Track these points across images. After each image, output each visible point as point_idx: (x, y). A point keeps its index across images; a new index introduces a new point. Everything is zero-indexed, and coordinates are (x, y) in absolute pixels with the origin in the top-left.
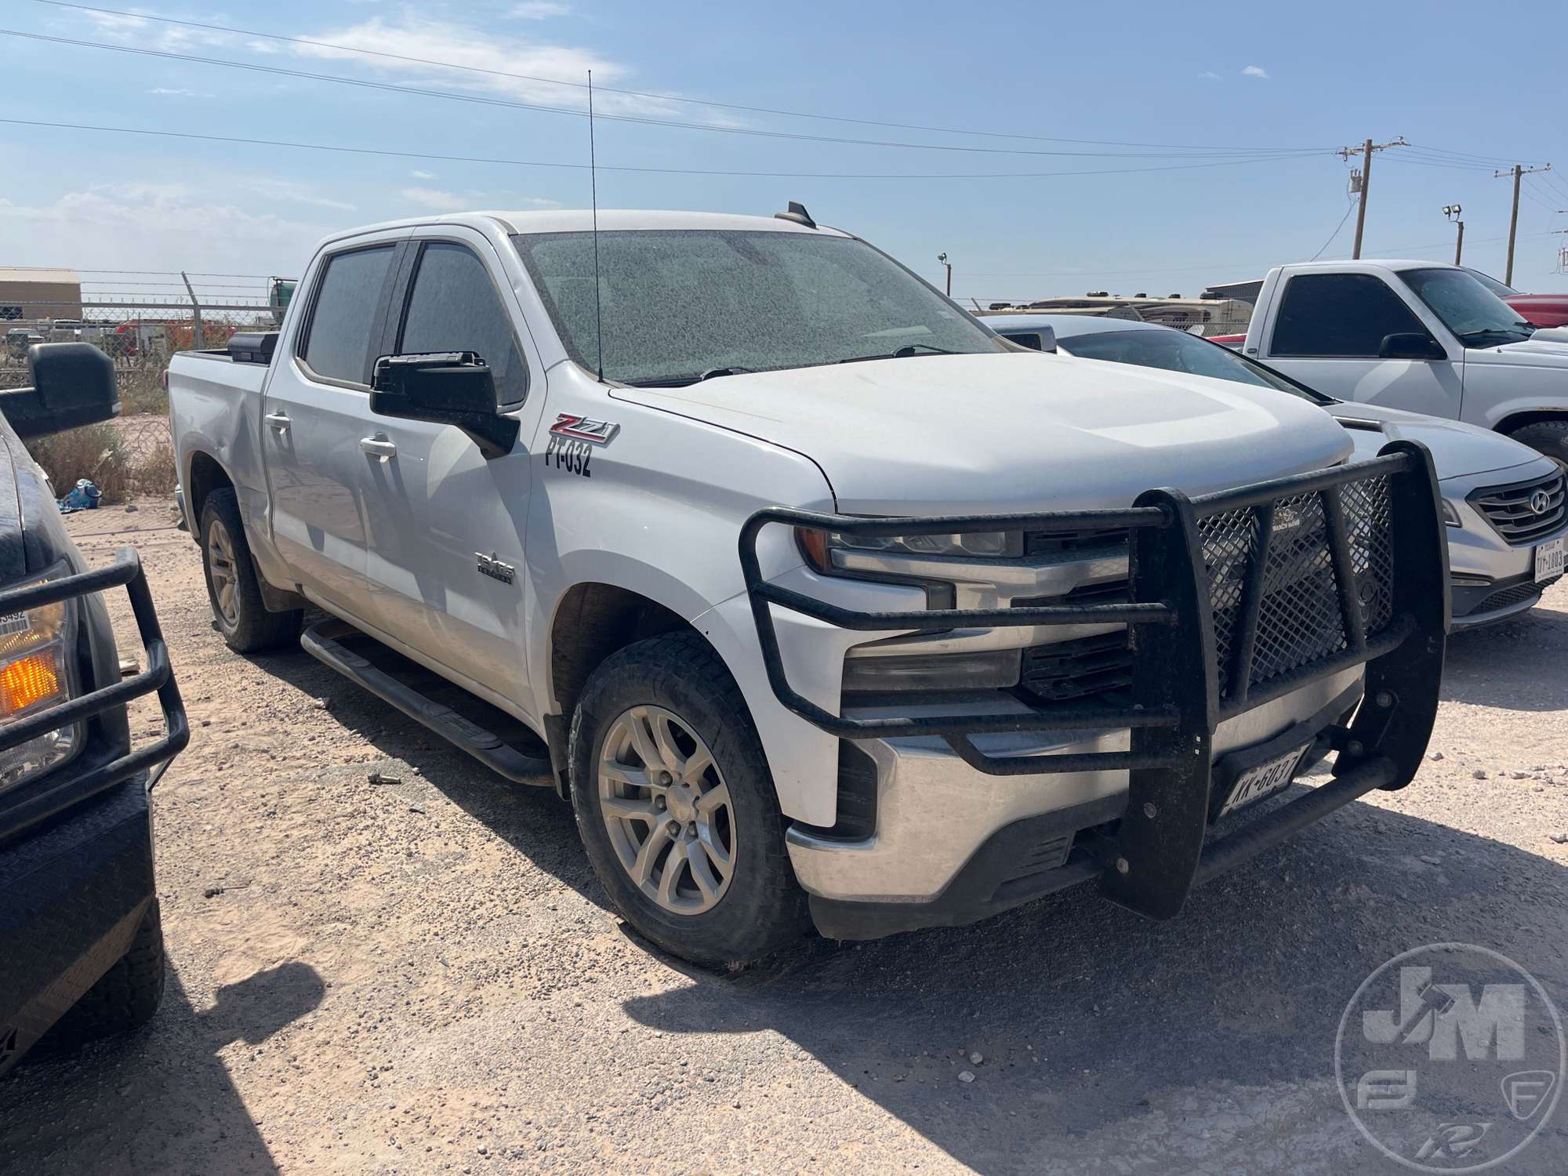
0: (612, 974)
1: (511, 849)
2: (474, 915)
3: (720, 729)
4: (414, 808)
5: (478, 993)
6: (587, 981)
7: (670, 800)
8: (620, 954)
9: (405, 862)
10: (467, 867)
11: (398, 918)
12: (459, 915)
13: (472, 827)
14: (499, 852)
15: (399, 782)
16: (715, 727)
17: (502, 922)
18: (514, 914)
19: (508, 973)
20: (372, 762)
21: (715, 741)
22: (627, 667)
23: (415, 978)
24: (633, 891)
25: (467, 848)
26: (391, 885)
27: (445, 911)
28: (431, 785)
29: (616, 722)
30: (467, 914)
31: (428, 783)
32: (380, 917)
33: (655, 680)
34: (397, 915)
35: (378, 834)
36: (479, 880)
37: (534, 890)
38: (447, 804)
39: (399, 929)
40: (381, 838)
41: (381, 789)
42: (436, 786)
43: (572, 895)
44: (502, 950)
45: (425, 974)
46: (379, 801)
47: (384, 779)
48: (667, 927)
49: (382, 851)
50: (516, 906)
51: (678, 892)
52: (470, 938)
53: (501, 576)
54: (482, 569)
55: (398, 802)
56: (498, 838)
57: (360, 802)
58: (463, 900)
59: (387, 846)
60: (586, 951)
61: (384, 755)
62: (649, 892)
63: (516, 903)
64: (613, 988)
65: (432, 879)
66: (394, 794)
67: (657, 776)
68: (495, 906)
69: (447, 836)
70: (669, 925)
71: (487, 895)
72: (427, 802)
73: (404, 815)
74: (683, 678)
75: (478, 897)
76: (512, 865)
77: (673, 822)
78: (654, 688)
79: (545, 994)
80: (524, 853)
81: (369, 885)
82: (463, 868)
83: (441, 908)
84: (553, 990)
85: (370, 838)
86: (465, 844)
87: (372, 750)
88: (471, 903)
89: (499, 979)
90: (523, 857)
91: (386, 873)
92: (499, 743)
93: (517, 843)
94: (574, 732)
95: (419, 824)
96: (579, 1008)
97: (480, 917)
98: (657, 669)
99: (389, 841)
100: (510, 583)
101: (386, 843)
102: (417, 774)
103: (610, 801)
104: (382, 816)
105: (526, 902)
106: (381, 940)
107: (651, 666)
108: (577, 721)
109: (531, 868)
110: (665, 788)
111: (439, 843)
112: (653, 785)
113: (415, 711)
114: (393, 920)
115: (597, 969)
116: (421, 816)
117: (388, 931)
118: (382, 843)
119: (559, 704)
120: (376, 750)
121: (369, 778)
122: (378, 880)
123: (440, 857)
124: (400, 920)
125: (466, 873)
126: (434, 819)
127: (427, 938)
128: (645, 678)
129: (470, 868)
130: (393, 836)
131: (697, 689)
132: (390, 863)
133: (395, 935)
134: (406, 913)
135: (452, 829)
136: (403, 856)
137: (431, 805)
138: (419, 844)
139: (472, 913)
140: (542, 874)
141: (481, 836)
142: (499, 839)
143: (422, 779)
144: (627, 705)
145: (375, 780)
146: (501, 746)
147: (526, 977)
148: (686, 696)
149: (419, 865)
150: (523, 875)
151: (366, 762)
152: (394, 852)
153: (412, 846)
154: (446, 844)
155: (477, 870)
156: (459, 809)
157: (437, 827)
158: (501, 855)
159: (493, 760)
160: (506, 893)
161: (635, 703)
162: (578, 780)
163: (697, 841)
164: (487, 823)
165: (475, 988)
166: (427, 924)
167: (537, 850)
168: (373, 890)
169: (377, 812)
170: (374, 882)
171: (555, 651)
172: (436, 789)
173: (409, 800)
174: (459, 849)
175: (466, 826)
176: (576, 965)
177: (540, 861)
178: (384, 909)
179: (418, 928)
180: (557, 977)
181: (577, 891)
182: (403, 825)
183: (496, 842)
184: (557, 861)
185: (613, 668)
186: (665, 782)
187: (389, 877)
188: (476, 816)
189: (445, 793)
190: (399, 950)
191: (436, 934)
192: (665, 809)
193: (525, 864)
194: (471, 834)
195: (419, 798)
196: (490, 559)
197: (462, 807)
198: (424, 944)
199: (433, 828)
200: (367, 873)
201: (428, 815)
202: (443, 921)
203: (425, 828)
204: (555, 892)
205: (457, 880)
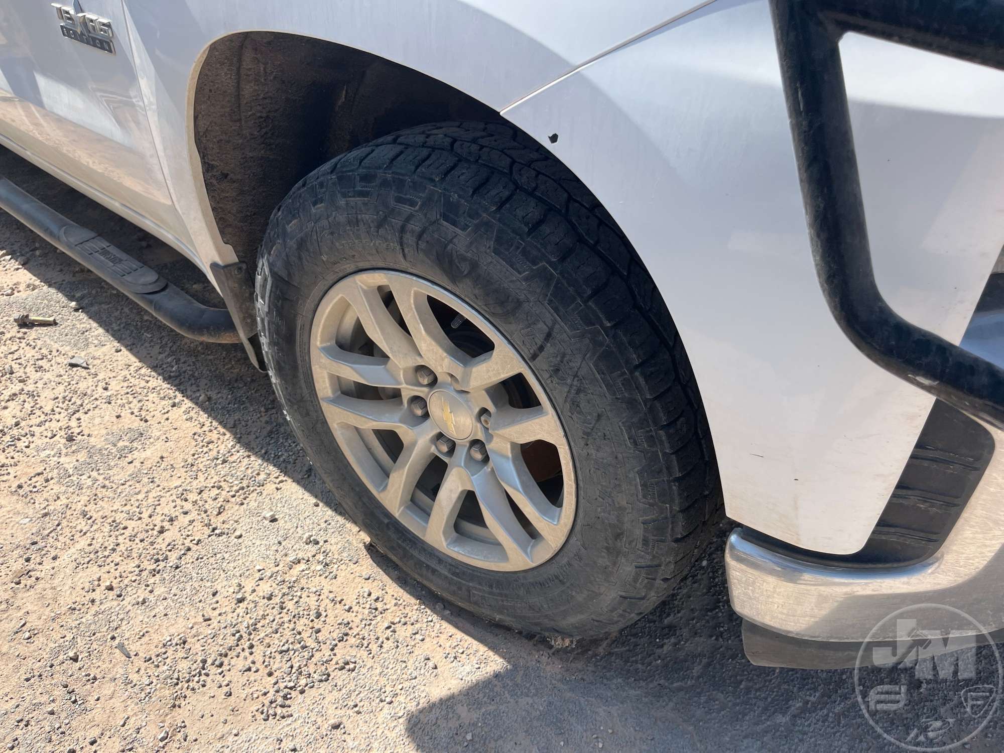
0: (374, 647)
1: (203, 417)
2: (162, 544)
3: (551, 329)
4: (73, 361)
5: (180, 715)
6: (342, 668)
7: (434, 408)
8: (379, 605)
9: (64, 451)
10: (148, 453)
11: (55, 558)
12: (141, 545)
13: (150, 384)
14: (189, 423)
15: (54, 323)
16: (541, 325)
17: (203, 552)
18: (219, 535)
19: (221, 665)
20: (23, 295)
21: (541, 348)
22: (342, 202)
23: (81, 690)
24: (386, 521)
25: (146, 421)
26: (45, 495)
27: (121, 539)
28: (95, 325)
29: (332, 292)
30: (152, 543)
31: (91, 321)
32: (28, 560)
33: (403, 230)
34: (53, 554)
35: (28, 406)
36: (166, 474)
37: (243, 488)
38: (117, 351)
39: (56, 582)
40: (32, 413)
41: (33, 333)
42: (101, 326)
43: (293, 490)
44: (209, 613)
45: (95, 679)
46: (30, 353)
47: (36, 321)
48: (446, 577)
49: (33, 435)
50: (221, 518)
51: (457, 527)
52: (160, 590)
53: (94, 39)
54: (67, 31)
55: (54, 353)
56: (186, 401)
57: (6, 357)
58: (145, 515)
59: (39, 425)
60: (331, 605)
61: (38, 282)
62: (411, 522)
63: (219, 513)
64: (383, 681)
65: (101, 478)
66: (48, 342)
67: (411, 373)
68: (191, 522)
69: (119, 402)
70: (450, 576)
71: (178, 501)
72: (92, 349)
73: (63, 372)
74: (464, 229)
75: (166, 508)
76: (209, 443)
77: (440, 436)
78: (401, 244)
79: (282, 706)
80: (220, 423)
81: (15, 497)
82: (143, 455)
83: (113, 534)
84: (294, 694)
85: (19, 414)
86: (143, 413)
87: (25, 276)
88: (157, 520)
89: (209, 680)
90: (222, 430)
91: (39, 474)
92: (161, 284)
93: (209, 407)
94: (260, 300)
95: (82, 386)
96: (338, 732)
97: (171, 547)
98: (407, 209)
99: (43, 416)
100: (110, 51)
101: (38, 421)
102: (76, 310)
103: (334, 401)
104: (34, 376)
105: (232, 511)
106: (30, 607)
107: (392, 203)
108: (264, 286)
109: (233, 447)
110: (426, 389)
111: (108, 413)
112: (404, 385)
113: (51, 234)
114: (48, 564)
115: (352, 640)
116: (84, 373)
117: (40, 586)
118: (35, 420)
119: (230, 247)
120: (29, 275)
121: (15, 320)
122: (26, 489)
123: (111, 439)
124: (57, 563)
125: (148, 464)
126: (101, 377)
127: (97, 595)
128: (379, 226)
129: (151, 453)
130: (47, 409)
131: (497, 252)
132: (43, 454)
133: (49, 594)
134: (66, 547)
135: (125, 390)
136: (60, 441)
137: (97, 354)
138: (83, 416)
139: (160, 540)
140: (249, 456)
141: (163, 398)
142: (187, 404)
143: (82, 315)
144: (350, 267)
145: (25, 323)
146: (163, 289)
147: (249, 669)
148: (474, 266)
149: (82, 456)
150: (224, 462)
151: (16, 294)
152: (49, 435)
153: (73, 423)
154: (118, 417)
155: (162, 458)
156: (133, 359)
157: (106, 389)
158: (193, 427)
159: (158, 308)
160: (205, 495)
161: (362, 265)
162: (280, 370)
163: (487, 469)
164: (168, 379)
165: (174, 706)
166: (96, 568)
167: (237, 416)
168: (19, 506)
169: (28, 370)
170: (21, 492)
171: (207, 167)
172: (101, 331)
173: (68, 348)
174: (137, 424)
175: (143, 384)
176: (321, 636)
177: (244, 439)
178: (34, 543)
179: (85, 577)
180: (296, 666)
181: (298, 483)
182: (61, 388)
183: (183, 408)
184: (265, 432)
185: (315, 204)
186: (426, 382)
187: (41, 479)
188: (154, 368)
189: (113, 336)
190: (55, 625)
191: (110, 588)
192: (426, 416)
193: (225, 442)
194: (151, 396)
195: (81, 345)
196: (72, 12)
197: (136, 355)
198: (93, 610)
199: (100, 389)
200: (11, 477)
201: (93, 371)
202: (118, 559)
203: (89, 392)
204: (270, 488)
205: (136, 477)
